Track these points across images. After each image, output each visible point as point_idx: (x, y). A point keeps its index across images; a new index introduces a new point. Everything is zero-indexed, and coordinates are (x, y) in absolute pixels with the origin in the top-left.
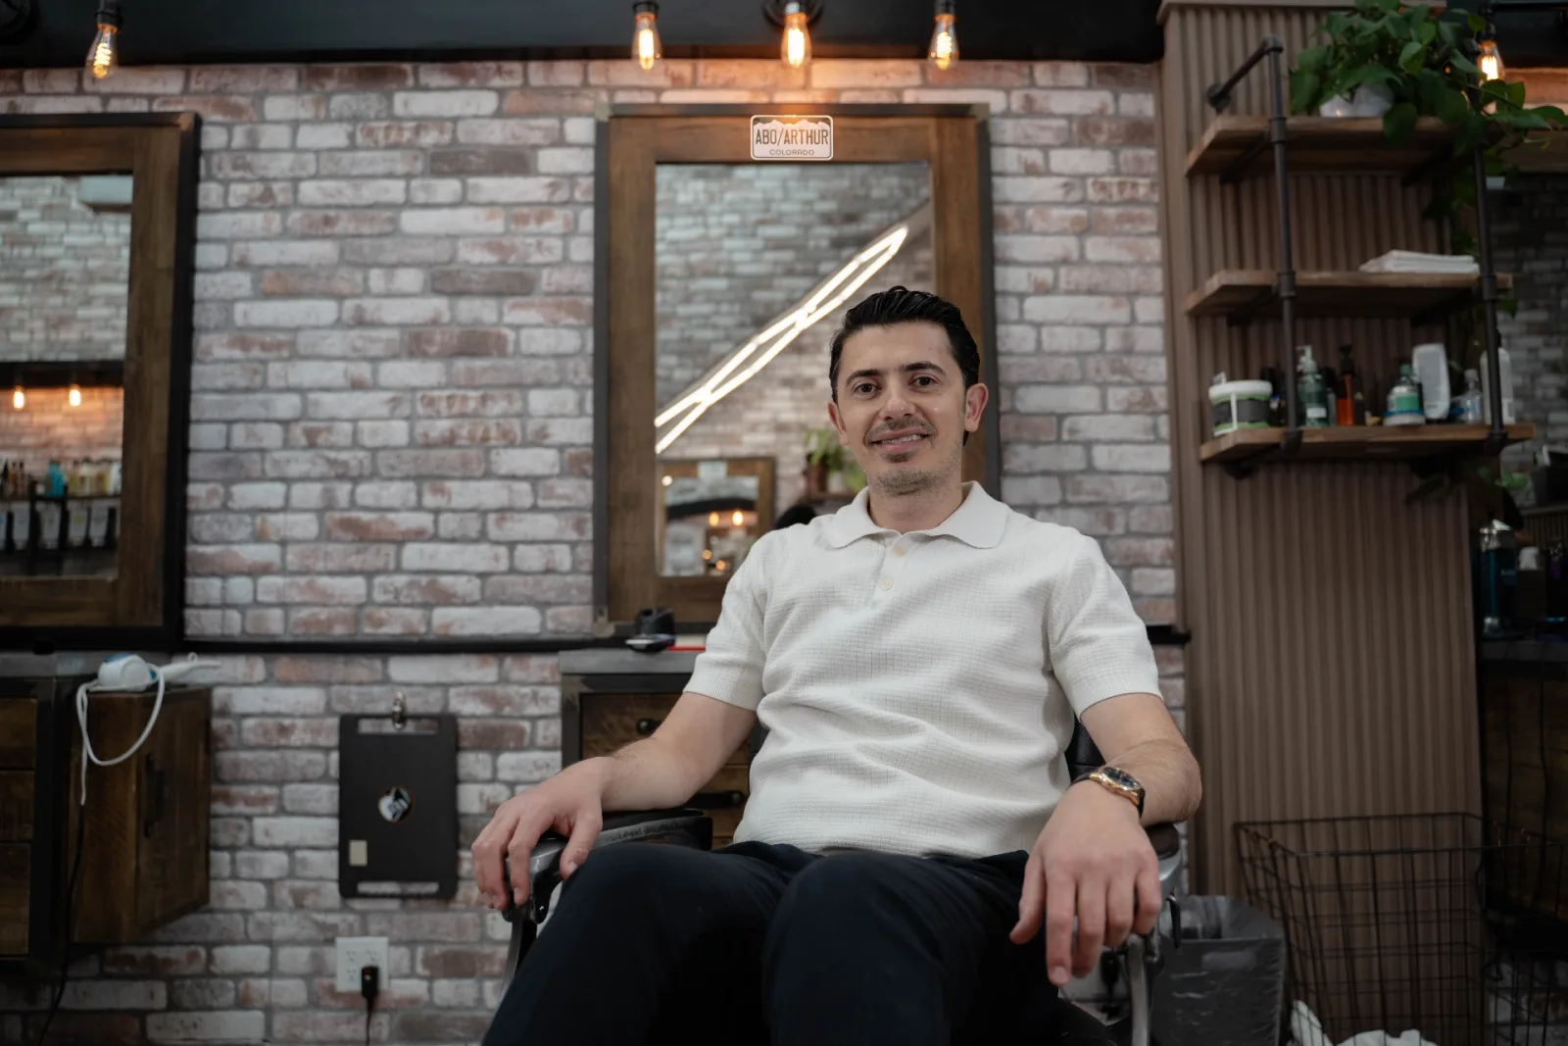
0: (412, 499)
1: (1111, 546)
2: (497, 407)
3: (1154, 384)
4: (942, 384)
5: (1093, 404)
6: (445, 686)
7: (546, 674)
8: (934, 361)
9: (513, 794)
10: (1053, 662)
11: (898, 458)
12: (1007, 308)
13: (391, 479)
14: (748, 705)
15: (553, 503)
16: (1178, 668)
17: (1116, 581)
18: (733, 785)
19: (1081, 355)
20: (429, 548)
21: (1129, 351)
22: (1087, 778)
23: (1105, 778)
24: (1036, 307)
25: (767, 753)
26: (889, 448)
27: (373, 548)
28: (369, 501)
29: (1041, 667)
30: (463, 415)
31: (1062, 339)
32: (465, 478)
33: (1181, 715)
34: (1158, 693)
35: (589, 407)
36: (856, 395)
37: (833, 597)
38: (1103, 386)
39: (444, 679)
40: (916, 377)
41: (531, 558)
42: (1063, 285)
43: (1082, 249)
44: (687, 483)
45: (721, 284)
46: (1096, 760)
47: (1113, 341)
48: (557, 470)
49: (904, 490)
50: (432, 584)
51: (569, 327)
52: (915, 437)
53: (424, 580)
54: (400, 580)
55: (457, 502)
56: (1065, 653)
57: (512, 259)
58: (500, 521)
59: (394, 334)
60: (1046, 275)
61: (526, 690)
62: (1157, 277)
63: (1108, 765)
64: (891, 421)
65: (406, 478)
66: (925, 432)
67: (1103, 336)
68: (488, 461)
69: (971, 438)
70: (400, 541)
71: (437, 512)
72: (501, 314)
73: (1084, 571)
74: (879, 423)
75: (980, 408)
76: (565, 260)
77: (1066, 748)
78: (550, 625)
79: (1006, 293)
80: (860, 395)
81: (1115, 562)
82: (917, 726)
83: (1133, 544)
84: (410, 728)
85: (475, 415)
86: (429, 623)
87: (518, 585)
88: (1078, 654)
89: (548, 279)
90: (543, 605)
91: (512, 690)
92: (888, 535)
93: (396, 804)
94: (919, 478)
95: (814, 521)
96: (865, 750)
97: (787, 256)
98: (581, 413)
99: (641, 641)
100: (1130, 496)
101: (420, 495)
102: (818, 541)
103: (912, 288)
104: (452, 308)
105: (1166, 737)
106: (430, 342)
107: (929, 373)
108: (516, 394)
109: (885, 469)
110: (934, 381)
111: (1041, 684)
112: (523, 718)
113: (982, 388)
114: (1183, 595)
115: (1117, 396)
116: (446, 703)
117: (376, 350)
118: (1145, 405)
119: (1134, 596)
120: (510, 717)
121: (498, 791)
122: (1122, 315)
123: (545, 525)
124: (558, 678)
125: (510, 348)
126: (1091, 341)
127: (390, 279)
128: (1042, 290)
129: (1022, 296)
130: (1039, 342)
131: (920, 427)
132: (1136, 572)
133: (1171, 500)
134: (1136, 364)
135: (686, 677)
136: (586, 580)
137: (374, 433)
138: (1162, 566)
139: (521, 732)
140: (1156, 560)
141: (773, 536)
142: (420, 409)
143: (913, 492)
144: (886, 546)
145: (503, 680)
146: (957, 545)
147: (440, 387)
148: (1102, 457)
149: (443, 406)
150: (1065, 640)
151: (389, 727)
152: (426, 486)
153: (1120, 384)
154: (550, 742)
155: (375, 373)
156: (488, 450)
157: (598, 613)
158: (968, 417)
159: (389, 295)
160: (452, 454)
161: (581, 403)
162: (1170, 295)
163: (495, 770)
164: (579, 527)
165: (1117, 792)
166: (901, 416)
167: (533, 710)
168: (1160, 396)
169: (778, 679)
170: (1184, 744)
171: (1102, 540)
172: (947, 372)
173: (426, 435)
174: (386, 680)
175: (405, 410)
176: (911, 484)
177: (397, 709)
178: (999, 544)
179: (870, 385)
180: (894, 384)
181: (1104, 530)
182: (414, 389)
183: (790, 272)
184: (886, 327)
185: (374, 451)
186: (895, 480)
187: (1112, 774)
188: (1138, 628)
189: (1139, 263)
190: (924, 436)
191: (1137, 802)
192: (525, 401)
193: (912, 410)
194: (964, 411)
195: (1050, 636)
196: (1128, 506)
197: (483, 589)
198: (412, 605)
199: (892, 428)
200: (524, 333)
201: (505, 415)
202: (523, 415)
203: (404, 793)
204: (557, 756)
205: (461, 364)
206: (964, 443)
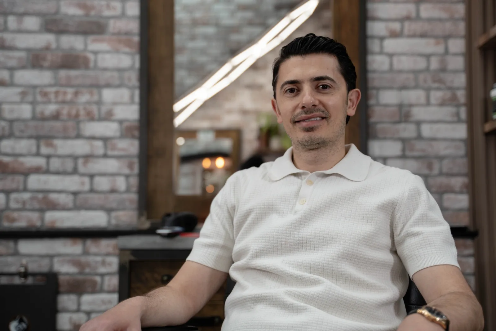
0: (34, 150)
1: (431, 181)
2: (84, 98)
3: (458, 89)
4: (334, 88)
5: (423, 100)
6: (51, 257)
7: (110, 250)
8: (330, 75)
9: (89, 319)
10: (396, 247)
11: (309, 130)
12: (373, 45)
13: (21, 138)
14: (223, 269)
15: (116, 153)
16: (470, 251)
17: (433, 201)
18: (215, 313)
19: (416, 72)
20: (43, 178)
21: (443, 70)
22: (416, 312)
23: (425, 312)
24: (390, 45)
25: (235, 295)
26: (304, 124)
27: (10, 178)
28: (8, 150)
29: (390, 248)
30: (64, 102)
31: (404, 63)
32: (66, 138)
33: (472, 279)
34: (458, 265)
35: (137, 99)
36: (286, 95)
37: (273, 208)
38: (428, 90)
39: (51, 252)
40: (319, 85)
41: (103, 184)
42: (406, 31)
43: (418, 11)
44: (191, 142)
45: (210, 30)
46: (421, 302)
47: (435, 64)
48: (118, 134)
49: (312, 148)
50: (45, 198)
51: (126, 53)
52: (318, 119)
53: (40, 196)
54: (26, 196)
55: (61, 151)
56: (403, 241)
57: (93, 13)
58: (85, 163)
59: (23, 54)
60: (396, 26)
61: (99, 259)
62: (462, 27)
63: (428, 305)
64: (305, 109)
65: (30, 137)
66: (324, 116)
67: (428, 61)
68: (78, 129)
69: (350, 119)
70: (27, 173)
71: (48, 157)
72: (86, 45)
73: (414, 195)
74: (299, 110)
75: (356, 103)
76: (123, 15)
77: (404, 295)
78: (114, 222)
79: (373, 37)
80: (289, 95)
81: (434, 189)
82: (319, 281)
83: (444, 180)
84: (30, 281)
85: (71, 103)
86: (42, 219)
87: (95, 199)
88: (410, 243)
89: (114, 26)
90: (109, 210)
91: (91, 259)
92: (304, 174)
93: (20, 326)
94: (320, 141)
95: (262, 165)
96: (291, 294)
97: (249, 15)
98: (132, 102)
99: (165, 231)
100: (443, 152)
101: (38, 147)
102: (264, 176)
103: (318, 34)
104: (57, 41)
105: (461, 290)
106: (44, 59)
107: (327, 82)
108: (95, 91)
109: (302, 136)
110: (330, 87)
111: (390, 258)
112: (97, 274)
113: (357, 91)
114: (473, 209)
115: (436, 96)
116: (52, 266)
117: (12, 63)
118: (453, 101)
119: (443, 209)
120: (89, 274)
121: (80, 317)
122: (440, 49)
123: (112, 165)
124: (117, 252)
125: (92, 64)
126: (421, 64)
127: (20, 22)
128: (394, 35)
129: (382, 39)
130: (391, 64)
131: (321, 113)
132: (446, 196)
133: (466, 155)
134: (448, 77)
135: (188, 252)
136: (134, 196)
137: (12, 111)
138: (461, 192)
139: (94, 283)
140: (457, 189)
141: (240, 174)
142: (39, 98)
143: (317, 149)
144: (302, 180)
145: (86, 253)
146: (342, 179)
147: (51, 86)
148: (427, 130)
149: (52, 97)
150: (403, 233)
151: (17, 281)
152: (42, 143)
153: (438, 89)
154: (111, 288)
155: (12, 76)
156: (78, 123)
157: (140, 215)
158: (349, 108)
159: (20, 31)
160: (57, 125)
161: (132, 97)
162: (469, 38)
163: (79, 304)
164: (130, 166)
165: (433, 321)
166: (311, 106)
167: (102, 270)
168: (461, 95)
169: (242, 254)
170: (473, 295)
171: (426, 178)
172: (337, 82)
173: (42, 113)
174: (16, 253)
175: (30, 98)
176: (316, 144)
177: (22, 270)
178: (365, 180)
179: (294, 89)
180: (307, 88)
181: (426, 172)
182: (35, 87)
183: (251, 23)
184: (303, 56)
185: (11, 122)
186: (307, 142)
187: (430, 310)
188: (445, 228)
189: (452, 19)
190: (323, 118)
191: (445, 327)
192: (100, 95)
193: (317, 103)
194: (347, 104)
195: (394, 231)
196: (441, 158)
197: (75, 201)
198: (33, 210)
199: (306, 113)
200: (100, 56)
201: (89, 103)
202: (99, 103)
203: (25, 319)
204: (115, 296)
205: (63, 73)
206: (347, 123)
